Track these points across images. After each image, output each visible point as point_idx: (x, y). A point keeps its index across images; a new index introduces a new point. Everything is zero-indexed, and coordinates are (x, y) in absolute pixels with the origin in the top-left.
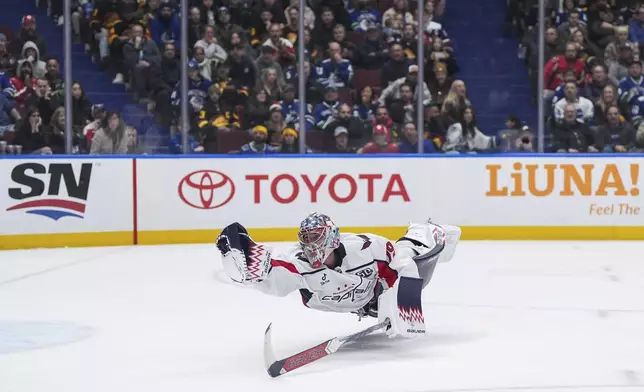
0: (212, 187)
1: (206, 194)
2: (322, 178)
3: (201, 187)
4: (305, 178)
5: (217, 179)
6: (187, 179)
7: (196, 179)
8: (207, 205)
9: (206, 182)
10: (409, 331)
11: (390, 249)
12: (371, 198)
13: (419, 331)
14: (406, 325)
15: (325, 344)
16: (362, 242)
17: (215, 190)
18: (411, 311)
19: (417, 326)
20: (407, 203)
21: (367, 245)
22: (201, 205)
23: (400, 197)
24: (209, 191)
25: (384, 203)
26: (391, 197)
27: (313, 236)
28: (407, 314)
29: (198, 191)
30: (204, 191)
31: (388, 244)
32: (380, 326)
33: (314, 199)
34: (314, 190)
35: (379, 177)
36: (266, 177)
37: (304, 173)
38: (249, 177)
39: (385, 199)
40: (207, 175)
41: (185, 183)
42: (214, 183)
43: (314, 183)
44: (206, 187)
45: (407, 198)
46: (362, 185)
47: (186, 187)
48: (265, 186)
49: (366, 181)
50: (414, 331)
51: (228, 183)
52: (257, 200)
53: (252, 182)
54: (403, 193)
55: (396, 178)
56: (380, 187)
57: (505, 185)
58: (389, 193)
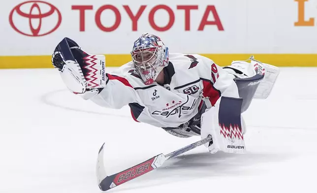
0: (41, 16)
1: (35, 23)
2: (143, 8)
3: (30, 16)
4: (127, 8)
5: (45, 9)
6: (17, 8)
7: (25, 9)
8: (35, 33)
9: (35, 12)
10: (229, 147)
11: (214, 70)
12: (187, 28)
13: (239, 147)
14: (227, 141)
15: (152, 160)
16: (189, 61)
17: (43, 19)
18: (231, 129)
19: (237, 142)
20: (221, 32)
21: (194, 64)
22: (30, 33)
23: (215, 27)
24: (38, 20)
25: (200, 32)
26: (207, 27)
27: (146, 55)
28: (227, 132)
29: (27, 19)
30: (33, 20)
31: (213, 65)
32: (203, 142)
33: (135, 28)
34: (135, 19)
35: (196, 7)
36: (90, 8)
37: (126, 4)
38: (74, 8)
39: (201, 28)
40: (35, 5)
41: (15, 13)
42: (43, 12)
43: (135, 13)
44: (35, 17)
45: (221, 28)
46: (180, 15)
47: (16, 17)
48: (90, 15)
49: (183, 12)
50: (233, 147)
51: (56, 12)
52: (82, 28)
53: (78, 12)
54: (218, 23)
55: (211, 8)
56: (196, 17)
57: (312, 16)
58: (204, 23)
